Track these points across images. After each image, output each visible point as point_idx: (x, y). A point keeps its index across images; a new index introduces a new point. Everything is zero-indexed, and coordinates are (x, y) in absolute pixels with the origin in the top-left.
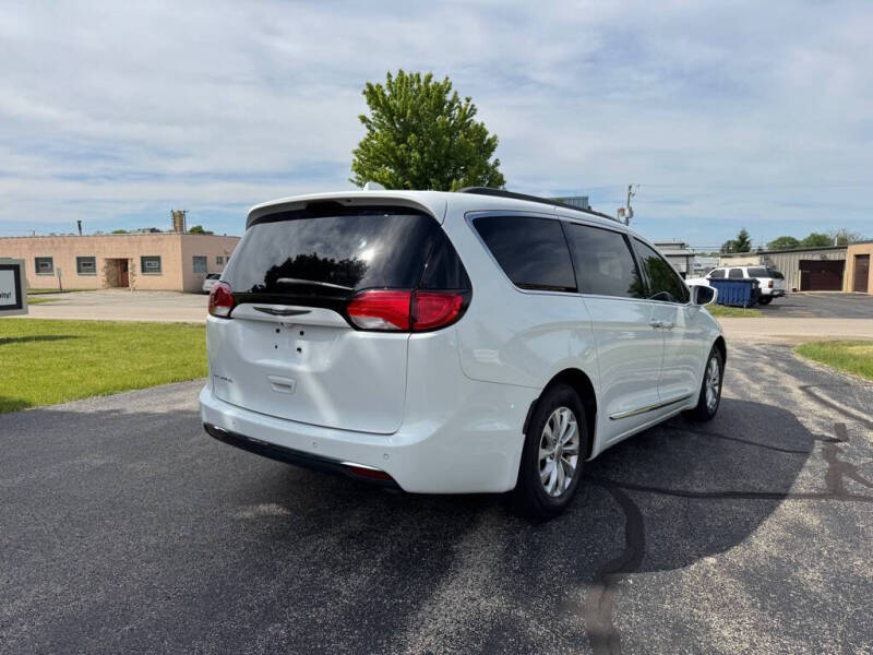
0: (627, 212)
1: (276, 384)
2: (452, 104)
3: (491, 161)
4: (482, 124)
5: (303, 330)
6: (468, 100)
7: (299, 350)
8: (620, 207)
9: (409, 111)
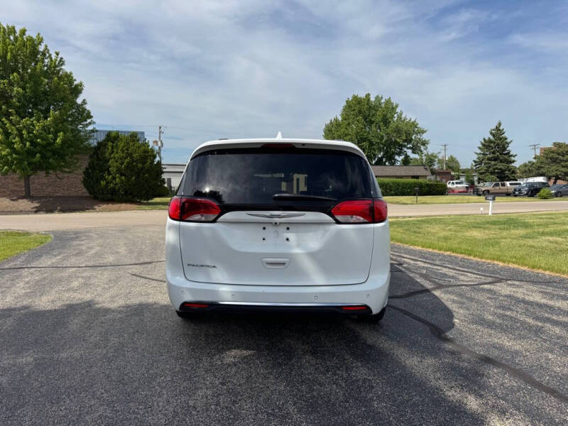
0: (159, 143)
1: (267, 263)
2: (44, 54)
3: (79, 101)
4: (71, 73)
5: (288, 226)
6: (57, 54)
7: (288, 239)
8: (154, 140)
9: (9, 54)
